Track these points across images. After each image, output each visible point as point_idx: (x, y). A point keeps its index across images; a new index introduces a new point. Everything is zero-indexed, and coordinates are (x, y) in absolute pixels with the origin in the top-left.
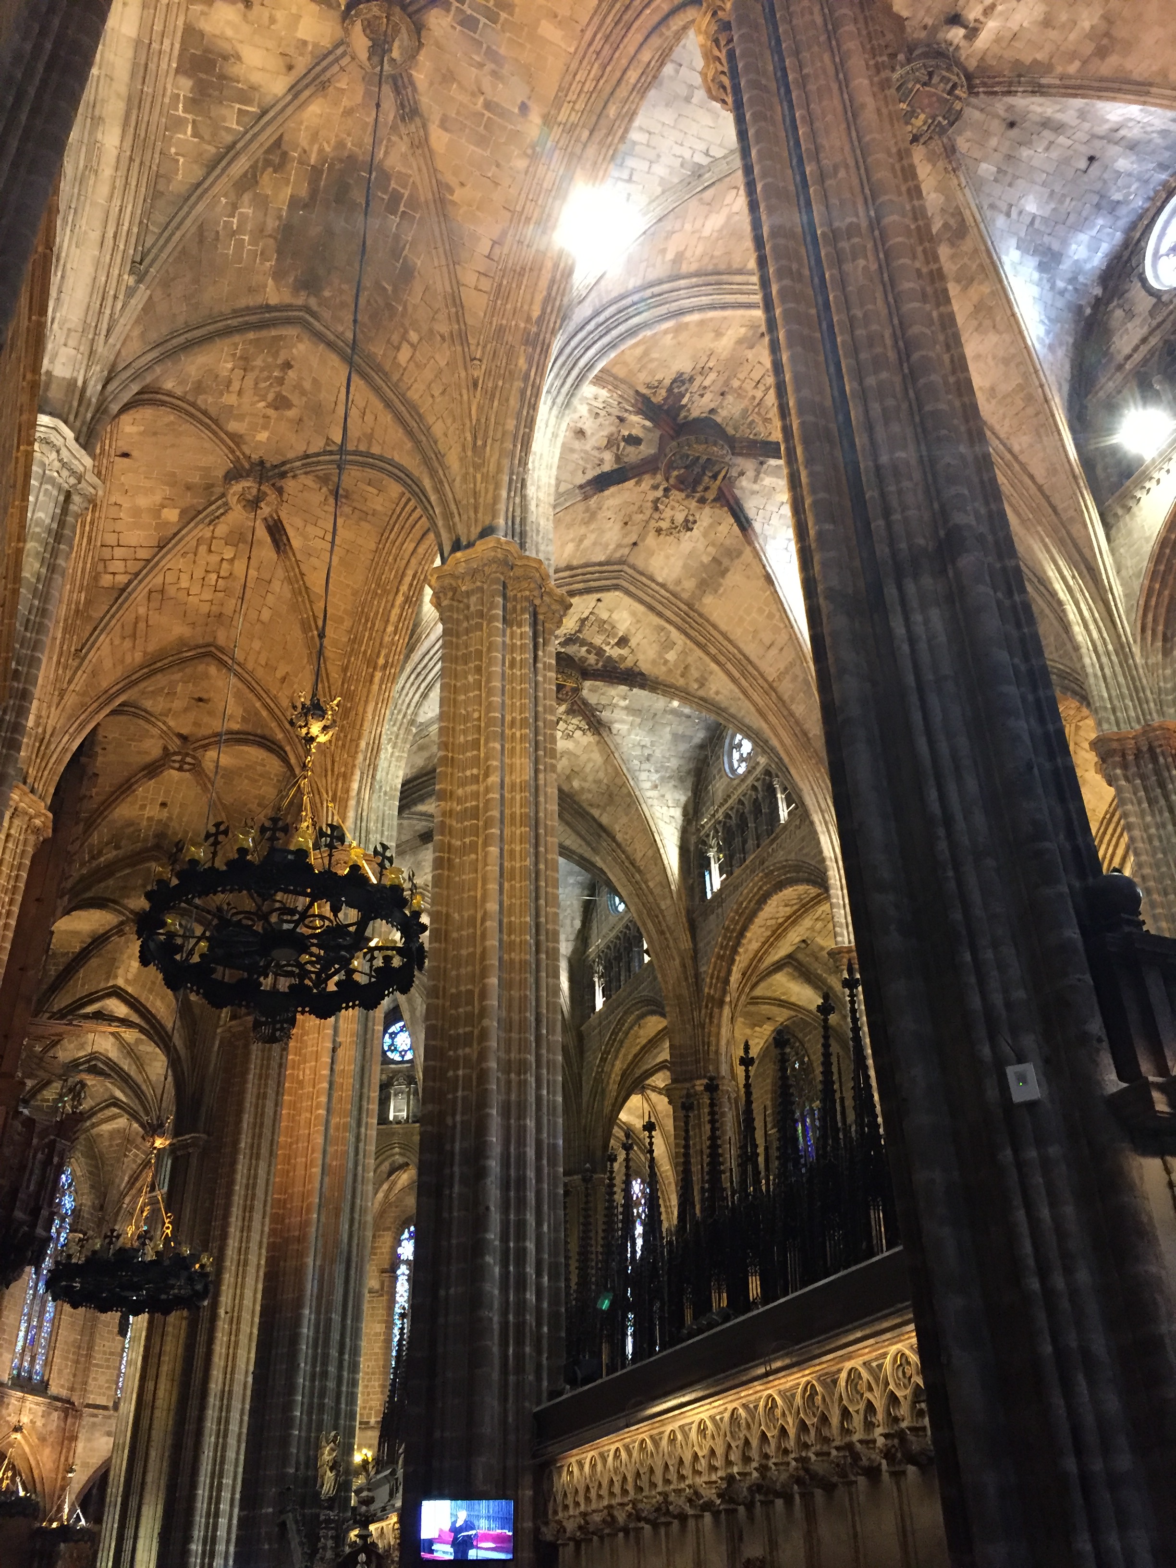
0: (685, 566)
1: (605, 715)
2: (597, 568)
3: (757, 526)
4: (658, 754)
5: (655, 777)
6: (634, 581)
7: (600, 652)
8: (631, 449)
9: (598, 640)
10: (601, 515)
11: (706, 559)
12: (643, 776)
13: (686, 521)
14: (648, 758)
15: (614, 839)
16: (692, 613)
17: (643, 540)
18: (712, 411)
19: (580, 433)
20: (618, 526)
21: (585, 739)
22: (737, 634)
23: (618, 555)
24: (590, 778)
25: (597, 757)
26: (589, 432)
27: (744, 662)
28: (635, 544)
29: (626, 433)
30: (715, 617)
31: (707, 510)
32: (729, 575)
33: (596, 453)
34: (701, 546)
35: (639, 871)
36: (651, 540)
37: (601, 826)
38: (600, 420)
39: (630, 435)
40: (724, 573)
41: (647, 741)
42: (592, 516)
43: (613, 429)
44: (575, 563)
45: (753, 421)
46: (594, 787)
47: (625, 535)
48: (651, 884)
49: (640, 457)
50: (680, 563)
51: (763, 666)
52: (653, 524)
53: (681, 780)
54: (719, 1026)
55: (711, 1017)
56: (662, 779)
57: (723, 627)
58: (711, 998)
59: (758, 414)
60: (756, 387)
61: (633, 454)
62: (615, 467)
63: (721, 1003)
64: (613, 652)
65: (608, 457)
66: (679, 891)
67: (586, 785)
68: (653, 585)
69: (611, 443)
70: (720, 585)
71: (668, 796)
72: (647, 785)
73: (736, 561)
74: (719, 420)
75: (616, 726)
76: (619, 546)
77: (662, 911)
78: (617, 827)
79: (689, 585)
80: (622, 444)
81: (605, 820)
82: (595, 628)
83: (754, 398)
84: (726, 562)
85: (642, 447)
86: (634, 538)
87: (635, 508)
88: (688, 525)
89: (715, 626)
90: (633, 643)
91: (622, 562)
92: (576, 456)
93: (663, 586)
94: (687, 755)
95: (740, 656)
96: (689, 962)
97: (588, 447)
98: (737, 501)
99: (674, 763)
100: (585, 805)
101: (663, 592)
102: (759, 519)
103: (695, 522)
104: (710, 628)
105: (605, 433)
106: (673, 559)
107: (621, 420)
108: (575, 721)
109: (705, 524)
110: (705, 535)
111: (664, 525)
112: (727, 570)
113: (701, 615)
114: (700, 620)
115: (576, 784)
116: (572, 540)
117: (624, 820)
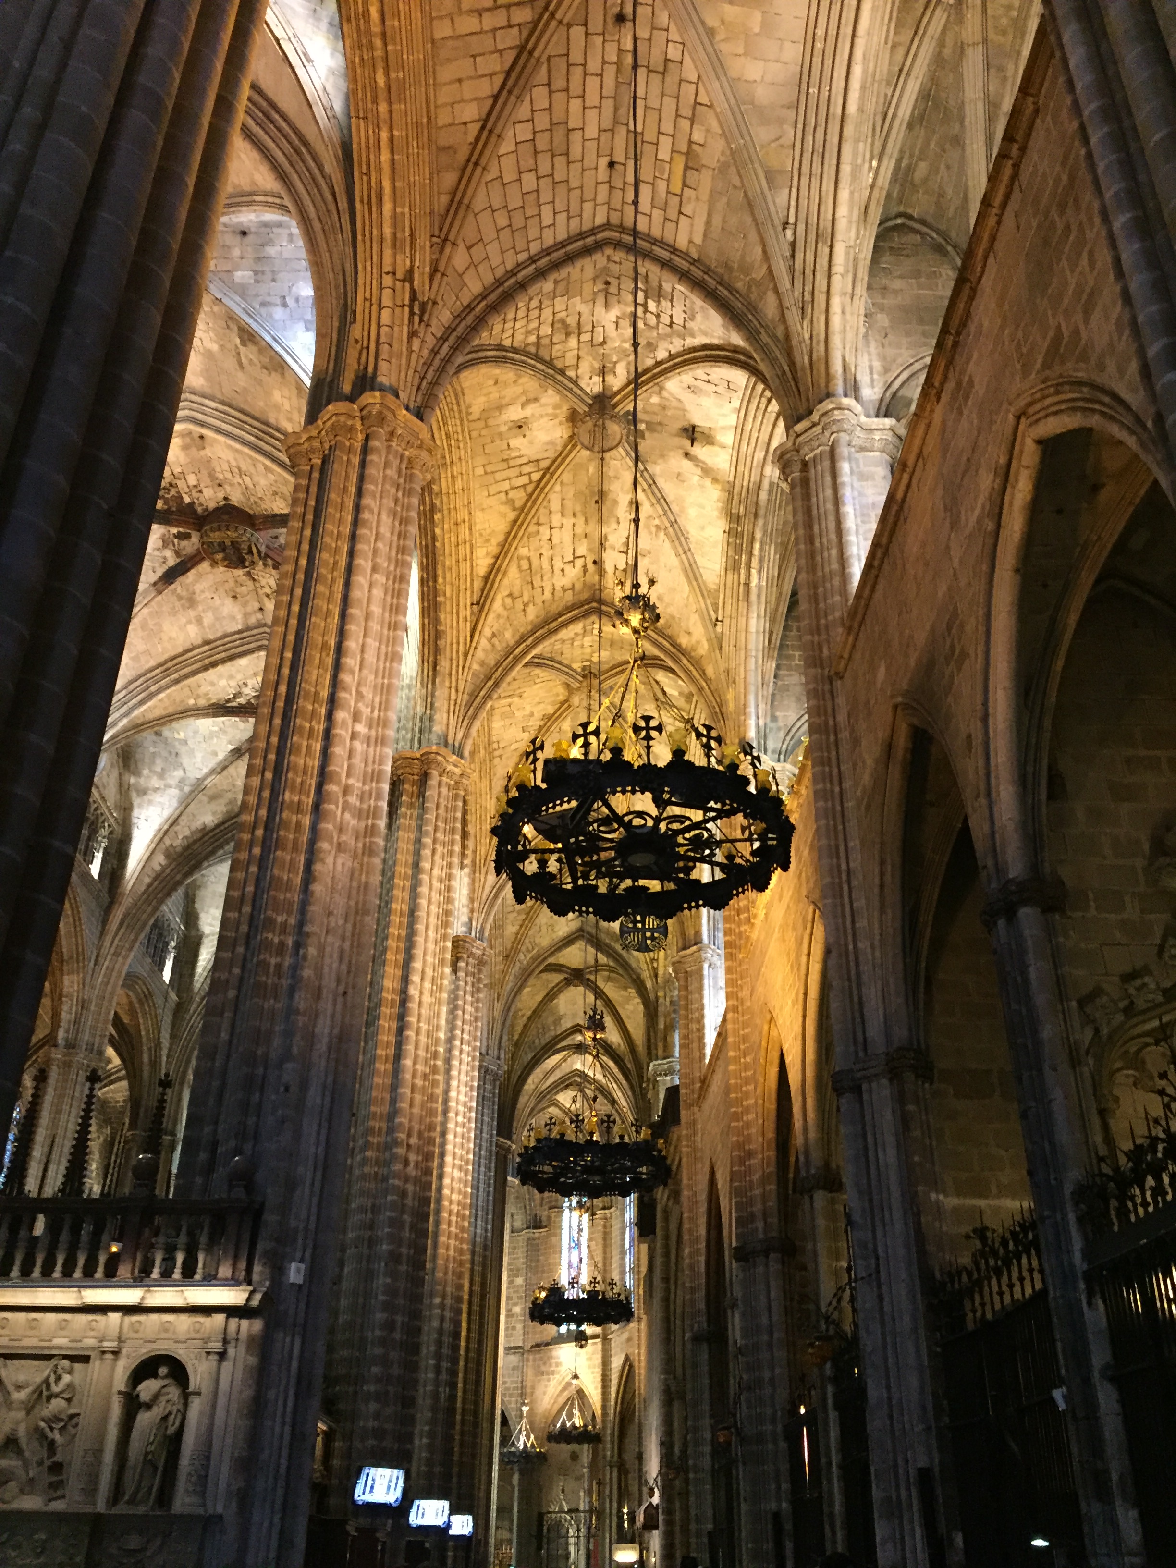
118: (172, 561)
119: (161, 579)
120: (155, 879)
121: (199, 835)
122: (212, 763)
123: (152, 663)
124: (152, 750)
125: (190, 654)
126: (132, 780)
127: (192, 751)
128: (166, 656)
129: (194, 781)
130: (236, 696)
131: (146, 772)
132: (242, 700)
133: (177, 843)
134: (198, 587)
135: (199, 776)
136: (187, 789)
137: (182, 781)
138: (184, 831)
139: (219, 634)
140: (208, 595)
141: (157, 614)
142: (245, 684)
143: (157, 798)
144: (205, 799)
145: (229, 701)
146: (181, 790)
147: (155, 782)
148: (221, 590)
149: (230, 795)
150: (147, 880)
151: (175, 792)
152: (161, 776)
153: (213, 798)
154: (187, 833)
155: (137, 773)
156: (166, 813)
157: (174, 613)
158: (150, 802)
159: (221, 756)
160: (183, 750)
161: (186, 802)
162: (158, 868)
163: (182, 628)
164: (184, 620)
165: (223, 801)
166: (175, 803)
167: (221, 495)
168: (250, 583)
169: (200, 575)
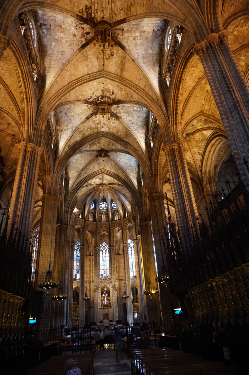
0: (116, 66)
1: (119, 115)
2: (96, 73)
3: (127, 47)
4: (135, 122)
5: (135, 127)
6: (106, 75)
7: (110, 98)
8: (88, 36)
9: (108, 95)
10: (89, 57)
11: (119, 62)
12: (132, 128)
13: (111, 53)
14: (133, 123)
15: (130, 144)
16: (122, 78)
17: (105, 63)
18: (103, 17)
19: (74, 35)
20: (96, 60)
21: (117, 122)
22: (133, 79)
23: (100, 69)
24: (121, 132)
25: (121, 126)
26: (76, 34)
27: (136, 86)
28: (103, 65)
29: (86, 32)
30: (127, 78)
31: (114, 48)
32: (126, 64)
33: (80, 39)
34: (117, 59)
35: (137, 150)
36: (106, 62)
37: (127, 142)
38: (78, 30)
39: (87, 32)
40: (124, 64)
41: (131, 119)
42: (86, 58)
43: (82, 32)
44: (90, 73)
45: (113, 16)
46: (123, 133)
47: (100, 62)
48: (140, 153)
49: (91, 37)
50: (115, 66)
51: (140, 86)
52: (105, 57)
53: (143, 127)
54: (158, 180)
55: (156, 179)
56: (137, 127)
57: (130, 79)
58: (155, 175)
59: (113, 13)
60: (109, 5)
61: (89, 37)
62: (86, 41)
63: (157, 175)
64: (112, 97)
65: (83, 39)
66: (146, 152)
67: (121, 133)
68: (111, 74)
69: (83, 36)
70: (125, 68)
71: (140, 131)
72: (134, 129)
73: (126, 60)
74: (106, 20)
75: (123, 117)
76: (99, 66)
77: (143, 158)
78: (130, 142)
79: (119, 71)
80: (86, 35)
81: (127, 140)
82: (106, 92)
83: (110, 8)
84: (124, 61)
85: (91, 34)
86: (102, 63)
87: (98, 53)
88: (112, 54)
89: (128, 80)
90: (115, 93)
91: (102, 71)
92: (75, 42)
93: (114, 74)
94: (143, 121)
95: (135, 85)
96: (150, 168)
97: (78, 39)
98: (119, 42)
99: (140, 123)
100: (123, 138)
101: (114, 75)
102: (127, 46)
103: (113, 53)
104: (126, 80)
105: (80, 33)
106: (113, 65)
107: (83, 28)
108: (113, 118)
109: (115, 52)
110: (117, 55)
111: (107, 56)
112: (125, 63)
113: (124, 78)
114: (124, 79)
115: (119, 134)
116: (85, 66)
117: (131, 139)
118: (84, 42)
119: (80, 48)
120: (66, 154)
121: (76, 143)
122: (81, 121)
123: (74, 79)
124: (64, 119)
125: (84, 77)
126: (58, 128)
127: (75, 119)
128: (78, 77)
129: (75, 127)
130: (91, 97)
131: (62, 125)
132: (91, 100)
133: (71, 144)
134: (90, 53)
135: (77, 125)
136: (74, 129)
137: (72, 127)
138: (72, 141)
139: (91, 72)
140: (91, 56)
141: (77, 61)
142: (94, 93)
143: (66, 132)
144: (78, 132)
145: (89, 99)
146: (72, 129)
147: (65, 128)
148: (95, 56)
149: (83, 132)
150: (64, 154)
151: (70, 130)
152: (67, 126)
153: (80, 132)
154: (73, 142)
155: (60, 126)
156: (68, 135)
157: (82, 62)
158: (64, 133)
159: (83, 119)
160: (72, 118)
161: (74, 132)
162: (66, 151)
163: (83, 68)
164: (84, 65)
165: (82, 134)
166: (71, 133)
167: (102, 16)
168: (102, 54)
169: (91, 48)
